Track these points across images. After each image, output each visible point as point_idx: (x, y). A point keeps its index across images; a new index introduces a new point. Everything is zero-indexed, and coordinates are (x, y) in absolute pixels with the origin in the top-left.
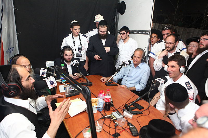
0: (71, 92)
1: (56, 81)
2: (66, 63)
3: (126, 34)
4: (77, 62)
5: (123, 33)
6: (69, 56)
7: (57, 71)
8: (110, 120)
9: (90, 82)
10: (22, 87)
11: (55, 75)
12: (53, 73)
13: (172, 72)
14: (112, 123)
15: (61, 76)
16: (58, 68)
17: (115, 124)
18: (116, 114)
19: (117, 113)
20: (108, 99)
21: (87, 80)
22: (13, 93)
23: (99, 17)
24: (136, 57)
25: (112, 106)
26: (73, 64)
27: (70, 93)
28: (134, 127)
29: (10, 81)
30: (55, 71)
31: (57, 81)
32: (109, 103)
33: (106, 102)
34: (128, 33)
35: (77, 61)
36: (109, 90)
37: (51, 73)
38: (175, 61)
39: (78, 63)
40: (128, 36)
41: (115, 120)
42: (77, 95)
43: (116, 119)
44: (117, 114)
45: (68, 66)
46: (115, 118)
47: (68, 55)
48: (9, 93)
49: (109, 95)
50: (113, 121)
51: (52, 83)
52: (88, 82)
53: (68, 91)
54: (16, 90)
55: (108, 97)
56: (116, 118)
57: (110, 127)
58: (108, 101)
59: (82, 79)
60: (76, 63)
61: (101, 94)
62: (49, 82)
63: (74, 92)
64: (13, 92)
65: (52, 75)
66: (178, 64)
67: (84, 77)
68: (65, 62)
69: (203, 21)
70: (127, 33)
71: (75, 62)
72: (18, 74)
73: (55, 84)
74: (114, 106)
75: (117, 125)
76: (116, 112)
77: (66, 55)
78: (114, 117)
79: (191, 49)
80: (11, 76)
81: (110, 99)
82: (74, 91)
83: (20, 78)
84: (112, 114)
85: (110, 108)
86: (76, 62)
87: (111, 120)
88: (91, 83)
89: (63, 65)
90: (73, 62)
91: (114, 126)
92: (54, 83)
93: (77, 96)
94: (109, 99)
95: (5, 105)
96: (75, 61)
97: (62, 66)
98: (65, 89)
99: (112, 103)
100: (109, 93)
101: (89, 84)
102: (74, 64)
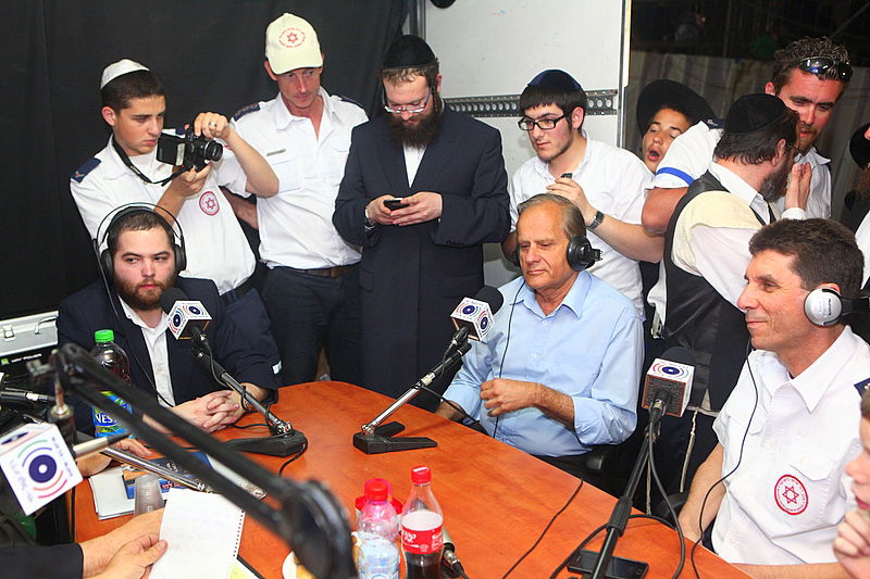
1: (74, 456)
3: (562, 123)
4: (198, 312)
5: (545, 118)
6: (148, 262)
7: (74, 381)
9: (292, 432)
11: (62, 411)
12: (44, 397)
13: (760, 314)
15: (97, 411)
16: (80, 361)
20: (424, 537)
21: (268, 420)
23: (300, 37)
24: (533, 245)
25: (456, 571)
26: (173, 327)
30: (57, 386)
31: (77, 448)
32: (432, 556)
33: (413, 555)
34: (578, 111)
35: (198, 304)
36: (427, 477)
37: (33, 397)
38: (783, 251)
39: (205, 316)
40: (576, 132)
47: (139, 257)
49: (427, 506)
51: (42, 468)
52: (274, 430)
55: (422, 520)
58: (424, 548)
60: (188, 316)
61: (378, 507)
62: (19, 468)
65: (40, 412)
66: (798, 268)
70: (568, 114)
71: (188, 310)
73: (68, 476)
74: (465, 572)
77: (131, 258)
81: (438, 530)
86: (191, 309)
88: (296, 439)
89: (105, 336)
90: (173, 312)
92: (60, 467)
94: (430, 533)
96: (181, 306)
97: (102, 348)
98: (130, 494)
99: (450, 555)
100: (426, 495)
101: (286, 441)
102: (181, 328)
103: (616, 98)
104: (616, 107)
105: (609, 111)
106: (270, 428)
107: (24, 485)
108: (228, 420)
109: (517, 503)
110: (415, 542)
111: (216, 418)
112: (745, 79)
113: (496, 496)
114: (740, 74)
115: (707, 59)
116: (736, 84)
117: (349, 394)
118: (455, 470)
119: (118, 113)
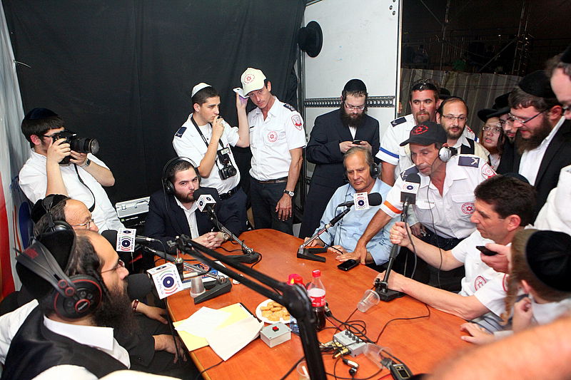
0: (208, 286)
2: (182, 207)
4: (210, 200)
6: (191, 183)
8: (334, 358)
9: (253, 253)
10: (105, 290)
14: (340, 363)
17: (349, 368)
18: (346, 338)
19: (347, 333)
20: (318, 300)
21: (243, 247)
22: (85, 304)
23: (252, 77)
24: (355, 172)
25: (329, 314)
26: (200, 207)
27: (204, 291)
28: (404, 365)
29: (75, 271)
32: (320, 308)
35: (210, 196)
36: (319, 274)
39: (213, 201)
41: (345, 355)
42: (226, 293)
43: (349, 353)
44: (347, 336)
45: (187, 214)
46: (345, 351)
47: (187, 182)
48: (75, 304)
49: (319, 287)
50: (341, 360)
52: (245, 252)
53: (197, 286)
54: (91, 297)
55: (317, 292)
56: (347, 351)
57: (337, 375)
58: (318, 304)
59: (229, 246)
60: (206, 202)
63: (214, 286)
64: (84, 300)
67: (233, 240)
68: (179, 203)
69: (518, 54)
71: (206, 199)
72: (95, 252)
74: (333, 315)
75: (355, 370)
76: (344, 332)
77: (183, 183)
78: (340, 346)
79: (488, 137)
80: (79, 259)
81: (323, 297)
82: (214, 283)
83: (100, 262)
84: (334, 338)
85: (325, 322)
87: (336, 356)
88: (255, 256)
90: (199, 200)
91: (348, 373)
93: (225, 295)
94: (321, 298)
95: (46, 340)
96: (203, 197)
99: (326, 307)
100: (318, 281)
101: (251, 257)
102: (203, 206)
103: (394, 100)
104: (394, 104)
105: (391, 105)
106: (243, 250)
107: (161, 288)
108: (216, 245)
109: (353, 284)
110: (314, 302)
111: (211, 244)
112: (451, 80)
113: (345, 281)
114: (448, 78)
115: (432, 71)
116: (446, 82)
117: (276, 235)
118: (326, 269)
119: (201, 105)
